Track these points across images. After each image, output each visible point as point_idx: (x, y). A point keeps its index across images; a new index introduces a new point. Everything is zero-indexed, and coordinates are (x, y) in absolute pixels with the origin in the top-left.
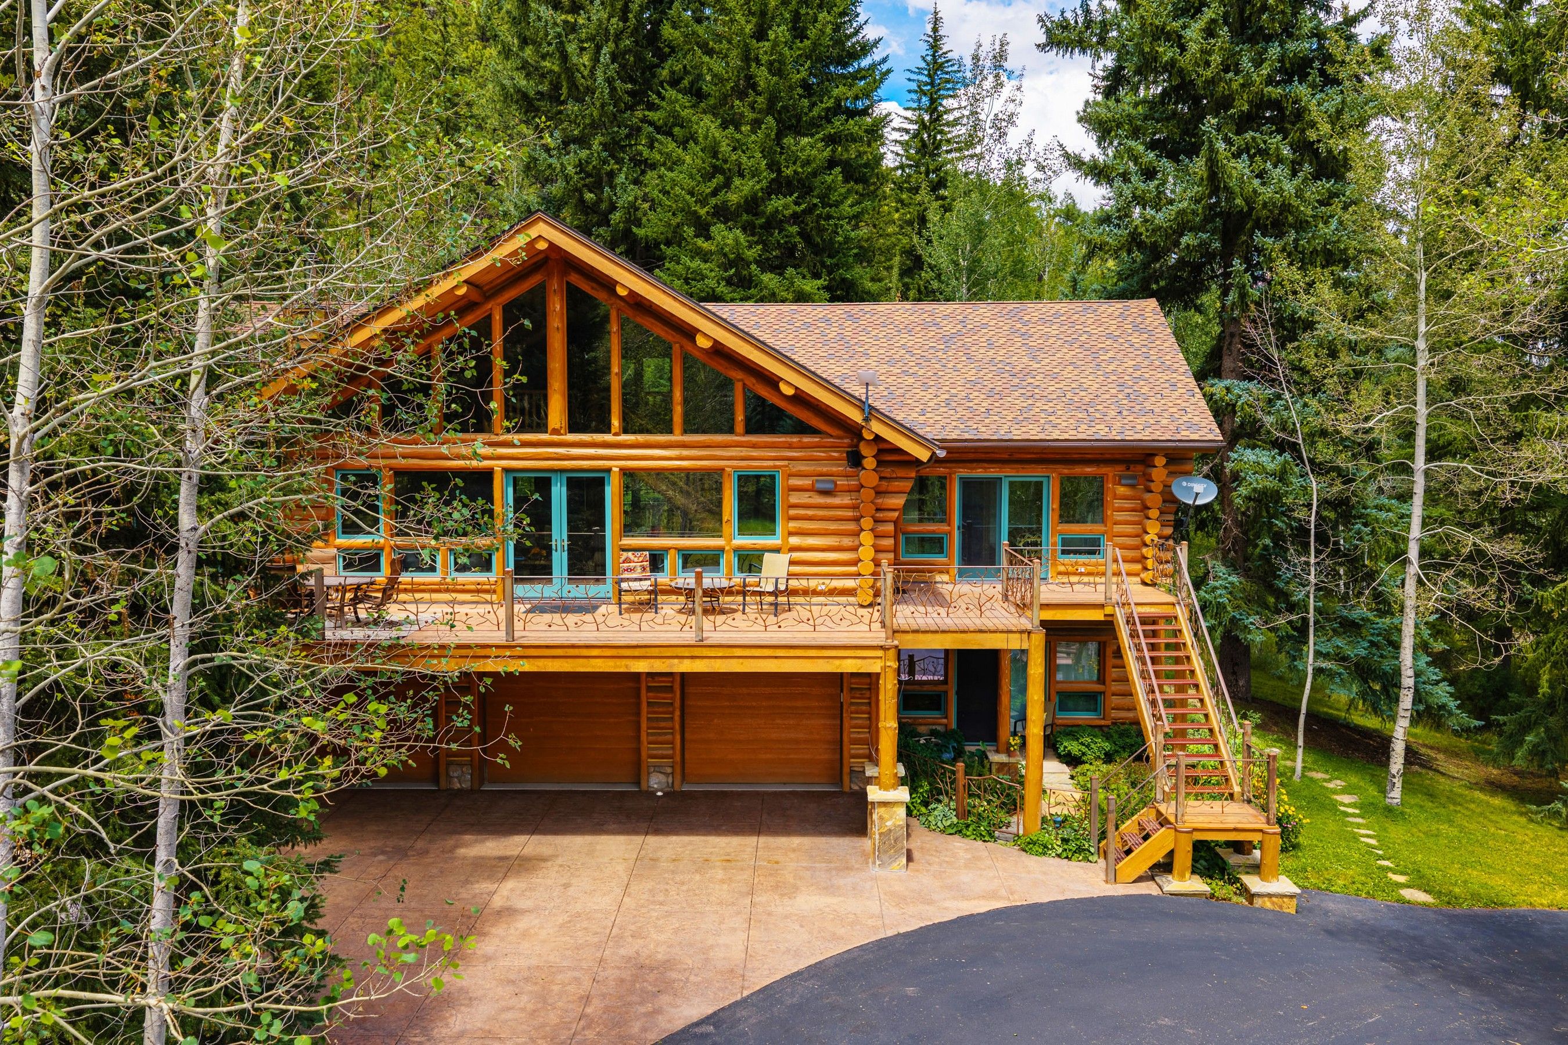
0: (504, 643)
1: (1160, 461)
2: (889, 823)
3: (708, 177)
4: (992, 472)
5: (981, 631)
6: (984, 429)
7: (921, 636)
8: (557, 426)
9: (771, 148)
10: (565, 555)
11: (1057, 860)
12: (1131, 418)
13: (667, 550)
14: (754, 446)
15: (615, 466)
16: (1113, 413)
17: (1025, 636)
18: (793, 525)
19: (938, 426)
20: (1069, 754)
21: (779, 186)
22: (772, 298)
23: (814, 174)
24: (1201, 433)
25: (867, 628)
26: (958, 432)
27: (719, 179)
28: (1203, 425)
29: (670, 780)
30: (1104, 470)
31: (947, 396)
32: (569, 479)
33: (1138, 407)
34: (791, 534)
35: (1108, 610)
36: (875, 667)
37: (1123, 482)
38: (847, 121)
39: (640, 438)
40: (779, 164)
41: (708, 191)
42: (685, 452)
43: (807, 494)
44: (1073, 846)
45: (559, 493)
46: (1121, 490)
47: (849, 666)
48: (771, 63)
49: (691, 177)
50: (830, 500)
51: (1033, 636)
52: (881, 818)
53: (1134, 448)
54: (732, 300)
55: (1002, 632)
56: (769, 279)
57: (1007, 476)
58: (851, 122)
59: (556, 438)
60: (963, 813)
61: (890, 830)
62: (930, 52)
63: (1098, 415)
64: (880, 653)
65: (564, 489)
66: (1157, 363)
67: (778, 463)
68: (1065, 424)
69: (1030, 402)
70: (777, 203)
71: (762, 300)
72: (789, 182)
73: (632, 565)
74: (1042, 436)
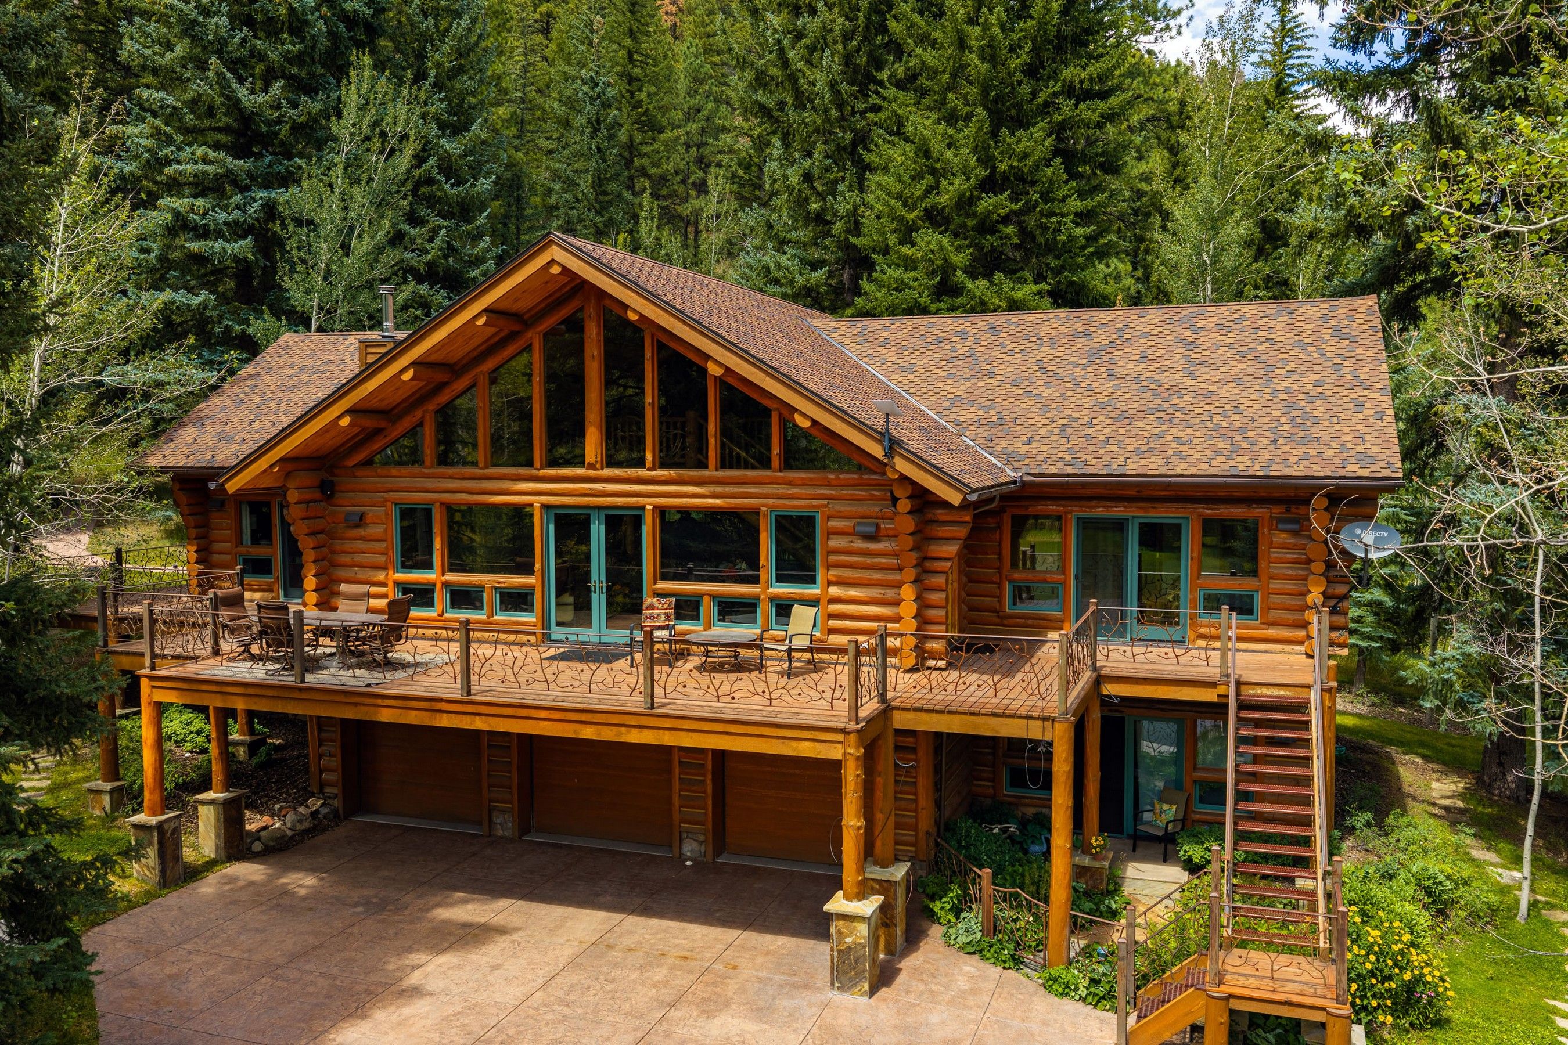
0: (458, 697)
1: (1318, 501)
2: (849, 940)
3: (916, 177)
4: (1118, 512)
5: (994, 715)
6: (1093, 462)
7: (924, 716)
8: (593, 460)
9: (984, 142)
10: (604, 597)
11: (1081, 1004)
12: (1286, 448)
13: (701, 596)
14: (790, 483)
15: (649, 504)
16: (1266, 441)
17: (1048, 724)
18: (833, 573)
19: (1040, 458)
20: (1190, 860)
21: (990, 185)
22: (981, 307)
23: (1036, 166)
24: (1373, 468)
25: (828, 706)
26: (1060, 465)
27: (929, 179)
28: (1382, 457)
29: (703, 849)
30: (1259, 511)
31: (1064, 421)
32: (607, 516)
33: (1302, 434)
34: (830, 583)
35: (1221, 690)
36: (835, 753)
37: (1280, 526)
38: (1076, 106)
39: (671, 473)
40: (993, 158)
41: (918, 193)
42: (719, 489)
43: (850, 538)
44: (1101, 990)
45: (597, 531)
46: (1282, 537)
47: (807, 749)
48: (982, 49)
49: (899, 179)
50: (873, 546)
51: (1056, 724)
52: (839, 932)
53: (1282, 486)
54: (938, 312)
55: (1020, 717)
56: (979, 287)
57: (1135, 515)
58: (1082, 106)
59: (592, 473)
60: (993, 928)
61: (850, 948)
62: (1278, 18)
63: (1244, 445)
64: (840, 737)
65: (603, 528)
66: (1349, 377)
67: (815, 502)
68: (1197, 455)
69: (1164, 428)
70: (986, 203)
71: (973, 310)
72: (1005, 178)
73: (656, 612)
74: (1163, 471)
